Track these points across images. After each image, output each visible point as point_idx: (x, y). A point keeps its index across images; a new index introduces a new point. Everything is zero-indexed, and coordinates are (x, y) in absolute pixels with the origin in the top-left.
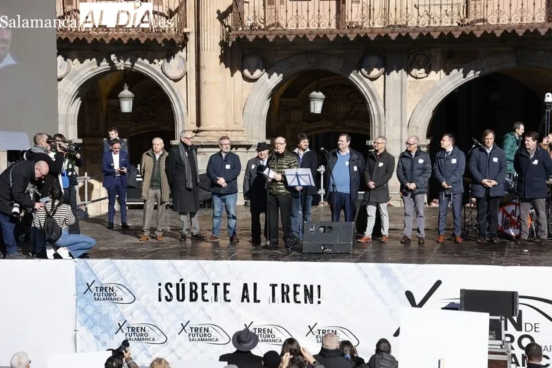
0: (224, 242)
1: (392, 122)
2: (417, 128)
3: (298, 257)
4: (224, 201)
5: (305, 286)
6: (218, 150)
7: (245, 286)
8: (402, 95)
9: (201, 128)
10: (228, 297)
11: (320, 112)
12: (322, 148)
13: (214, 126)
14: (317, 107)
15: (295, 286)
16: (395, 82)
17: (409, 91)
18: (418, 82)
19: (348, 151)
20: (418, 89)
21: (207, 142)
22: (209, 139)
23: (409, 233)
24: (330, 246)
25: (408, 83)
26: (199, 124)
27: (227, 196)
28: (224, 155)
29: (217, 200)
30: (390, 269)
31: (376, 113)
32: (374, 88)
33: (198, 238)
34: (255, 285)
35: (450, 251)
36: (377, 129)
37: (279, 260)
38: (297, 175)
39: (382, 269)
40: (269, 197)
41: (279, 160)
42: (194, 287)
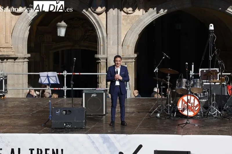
1: (111, 42)
2: (128, 46)
3: (48, 131)
5: (53, 150)
7: (13, 150)
8: (118, 25)
11: (64, 36)
14: (62, 32)
15: (46, 150)
16: (114, 16)
17: (122, 22)
18: (128, 16)
20: (128, 21)
24: (70, 123)
25: (122, 17)
30: (109, 138)
31: (101, 36)
32: (100, 20)
34: (19, 149)
35: (148, 126)
36: (102, 47)
37: (36, 133)
38: (48, 77)
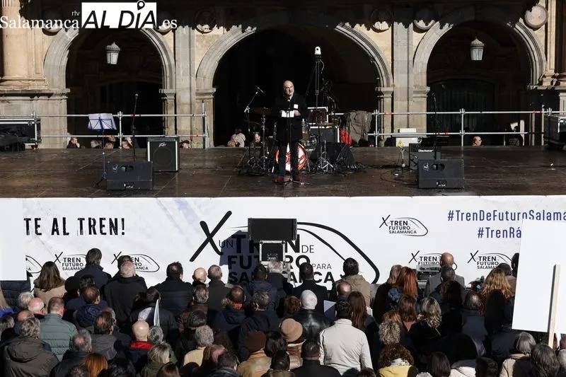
1: (181, 72)
2: (205, 77)
3: (103, 194)
5: (110, 219)
7: (55, 221)
8: (190, 47)
9: (4, 78)
10: (39, 230)
11: (116, 63)
13: (17, 76)
14: (113, 59)
15: (101, 219)
16: (185, 35)
17: (196, 44)
18: (204, 37)
20: (204, 42)
21: (11, 91)
22: (12, 88)
24: (131, 184)
25: (195, 37)
26: (2, 74)
30: (186, 203)
31: (167, 64)
32: (165, 42)
34: (64, 219)
36: (168, 79)
37: (86, 197)
38: (100, 120)
39: (178, 202)
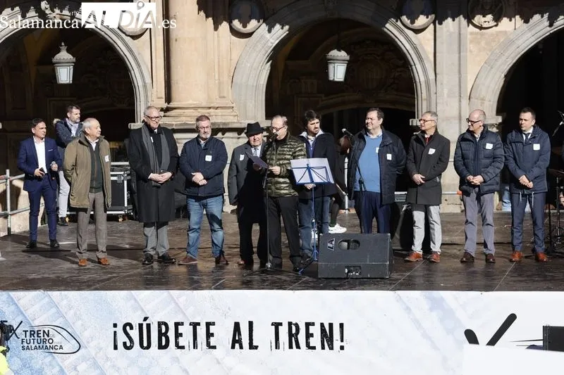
0: (206, 265)
1: (446, 91)
2: (483, 99)
3: (312, 284)
4: (205, 206)
5: (322, 325)
6: (194, 135)
7: (237, 326)
8: (460, 53)
9: (172, 105)
10: (213, 341)
11: (342, 80)
12: (344, 130)
13: (191, 102)
14: (338, 72)
15: (308, 325)
16: (451, 34)
17: (470, 46)
18: (482, 35)
19: (380, 132)
20: (483, 43)
21: (181, 125)
22: (183, 120)
23: (471, 248)
24: (357, 268)
25: (469, 36)
26: (168, 99)
27: (209, 200)
28: (202, 142)
29: (194, 206)
30: (442, 299)
31: (422, 80)
32: (421, 44)
33: (165, 260)
34: (251, 324)
35: (529, 273)
36: (425, 103)
37: (285, 289)
38: (309, 168)
39: (429, 299)
40: (267, 201)
41: (280, 148)
42: (163, 328)
